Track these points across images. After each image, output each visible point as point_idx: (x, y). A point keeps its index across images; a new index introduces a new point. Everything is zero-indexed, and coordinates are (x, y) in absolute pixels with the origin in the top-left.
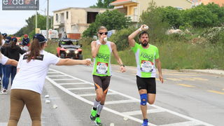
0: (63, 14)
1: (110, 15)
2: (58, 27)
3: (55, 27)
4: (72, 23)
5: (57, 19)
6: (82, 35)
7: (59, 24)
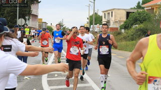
0: (109, 13)
1: (139, 14)
2: (105, 23)
3: (103, 23)
4: (115, 20)
5: (105, 17)
6: (119, 29)
7: (106, 20)
